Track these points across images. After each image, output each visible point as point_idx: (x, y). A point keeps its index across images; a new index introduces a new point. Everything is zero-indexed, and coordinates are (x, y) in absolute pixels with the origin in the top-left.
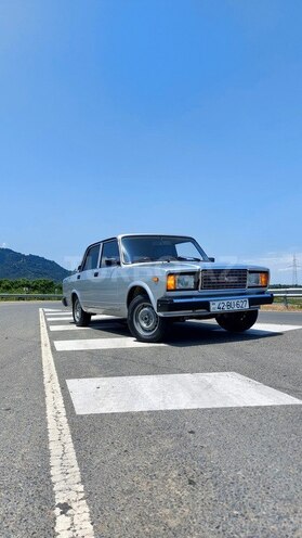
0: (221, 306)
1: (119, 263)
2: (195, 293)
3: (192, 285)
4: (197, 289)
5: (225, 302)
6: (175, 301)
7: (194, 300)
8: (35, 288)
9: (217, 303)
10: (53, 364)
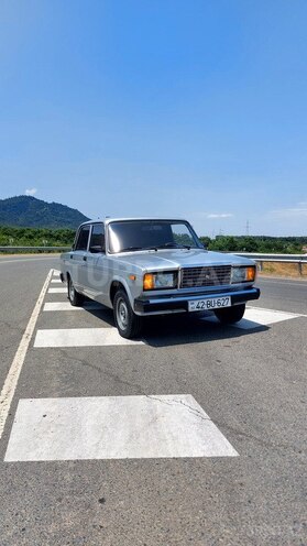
0: (201, 305)
1: (104, 252)
2: (175, 291)
3: (171, 284)
4: (176, 287)
5: (205, 301)
6: (152, 301)
7: (172, 300)
8: (58, 238)
9: (196, 303)
10: (19, 372)
